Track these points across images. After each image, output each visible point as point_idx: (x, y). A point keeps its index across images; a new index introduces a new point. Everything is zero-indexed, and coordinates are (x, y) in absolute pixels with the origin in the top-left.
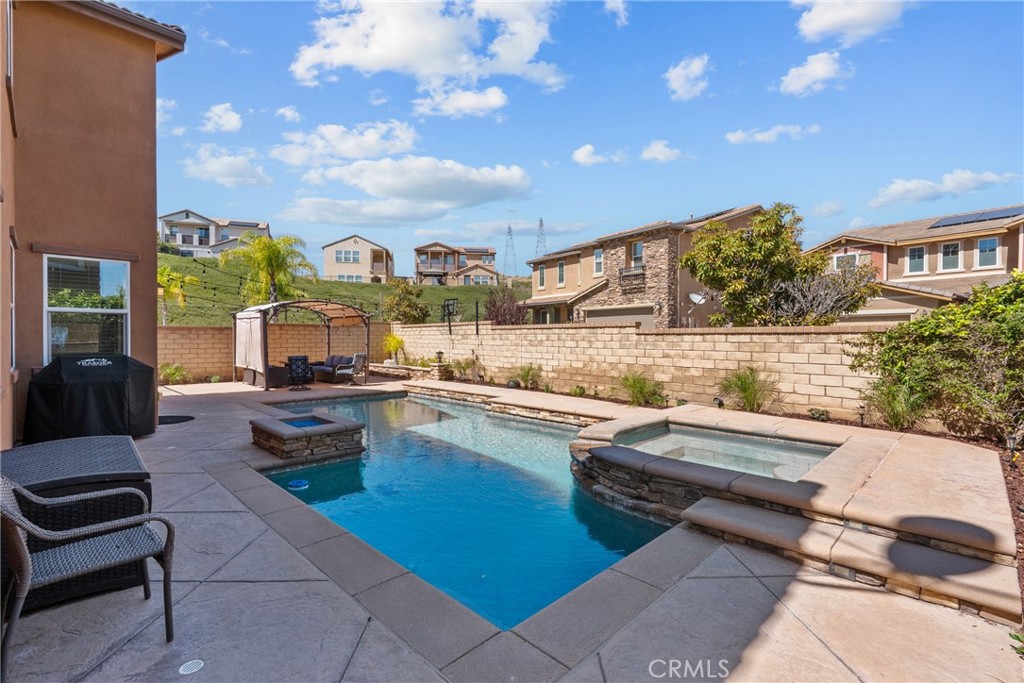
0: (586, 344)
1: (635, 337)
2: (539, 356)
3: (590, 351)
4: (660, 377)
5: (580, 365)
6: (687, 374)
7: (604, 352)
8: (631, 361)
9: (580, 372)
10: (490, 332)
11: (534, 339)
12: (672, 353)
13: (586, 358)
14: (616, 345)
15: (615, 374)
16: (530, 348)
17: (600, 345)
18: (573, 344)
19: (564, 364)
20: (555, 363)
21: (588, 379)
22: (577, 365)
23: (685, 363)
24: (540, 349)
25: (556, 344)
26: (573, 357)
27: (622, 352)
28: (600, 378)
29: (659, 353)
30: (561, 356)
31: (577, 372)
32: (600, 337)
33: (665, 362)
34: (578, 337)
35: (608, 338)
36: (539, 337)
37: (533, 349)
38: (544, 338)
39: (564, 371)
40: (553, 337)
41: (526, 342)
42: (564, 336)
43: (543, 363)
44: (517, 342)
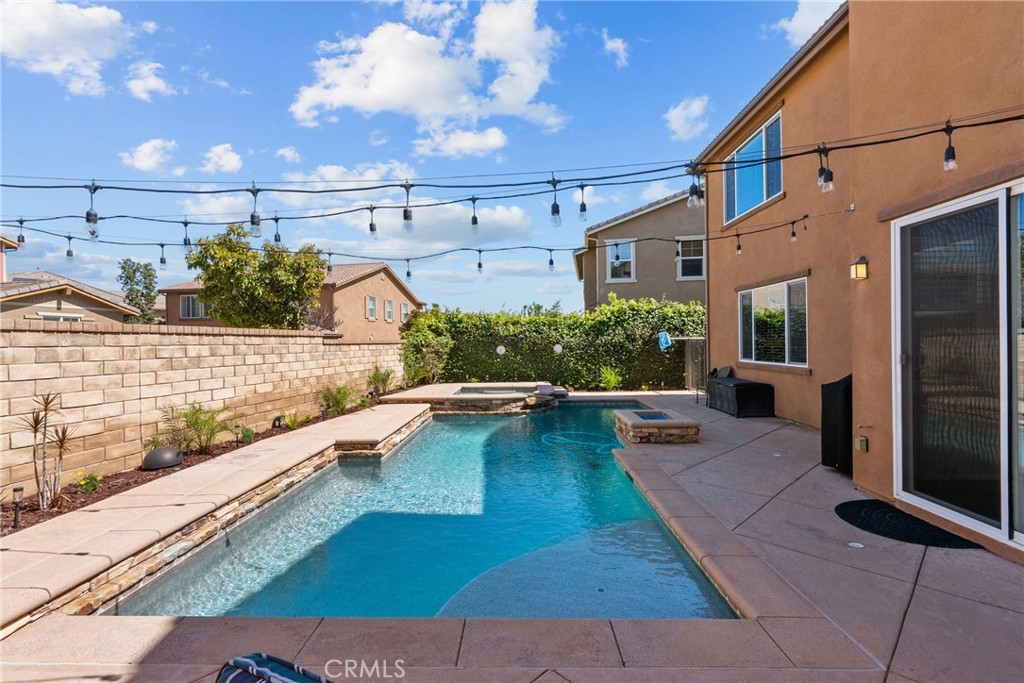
0: (274, 358)
1: (322, 348)
2: (194, 386)
3: (281, 367)
4: (340, 383)
5: (268, 388)
6: (353, 377)
7: (296, 366)
8: (319, 372)
9: (269, 397)
11: (178, 354)
12: (345, 360)
13: (275, 377)
14: (306, 356)
15: (307, 390)
16: (165, 375)
17: (290, 357)
18: (258, 359)
19: (244, 391)
20: (228, 393)
21: (278, 404)
22: (261, 389)
23: (351, 369)
24: (194, 373)
25: (229, 360)
26: (258, 379)
27: (312, 364)
28: (291, 400)
29: (337, 362)
30: (239, 380)
31: (266, 398)
32: (291, 348)
33: (341, 369)
34: (265, 349)
35: (299, 349)
36: (193, 351)
37: (179, 375)
38: (205, 351)
39: (245, 402)
40: (224, 350)
41: (156, 363)
42: (243, 348)
43: (203, 399)
44: (123, 364)
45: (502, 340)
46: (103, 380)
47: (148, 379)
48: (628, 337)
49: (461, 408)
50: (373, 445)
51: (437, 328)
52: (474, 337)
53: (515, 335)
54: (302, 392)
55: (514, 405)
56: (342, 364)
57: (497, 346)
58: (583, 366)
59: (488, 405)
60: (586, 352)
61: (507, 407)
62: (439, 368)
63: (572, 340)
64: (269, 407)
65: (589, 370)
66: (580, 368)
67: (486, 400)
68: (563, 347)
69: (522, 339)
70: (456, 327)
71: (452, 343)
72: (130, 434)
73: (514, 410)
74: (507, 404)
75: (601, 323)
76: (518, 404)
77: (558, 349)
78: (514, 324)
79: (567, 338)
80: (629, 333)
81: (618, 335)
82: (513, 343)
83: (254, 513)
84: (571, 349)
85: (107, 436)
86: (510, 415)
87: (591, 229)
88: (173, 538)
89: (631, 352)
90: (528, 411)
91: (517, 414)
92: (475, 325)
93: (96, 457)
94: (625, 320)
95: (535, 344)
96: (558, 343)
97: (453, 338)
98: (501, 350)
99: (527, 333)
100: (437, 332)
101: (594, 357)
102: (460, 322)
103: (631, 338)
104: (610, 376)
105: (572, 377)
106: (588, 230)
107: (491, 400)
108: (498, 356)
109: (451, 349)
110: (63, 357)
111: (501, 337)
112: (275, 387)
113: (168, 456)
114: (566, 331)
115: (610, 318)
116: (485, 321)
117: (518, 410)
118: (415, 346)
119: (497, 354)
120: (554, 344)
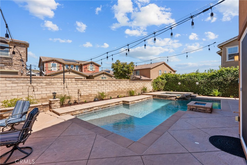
0: (118, 85)
1: (129, 83)
2: (102, 89)
3: (119, 86)
4: (134, 90)
5: (117, 90)
6: (137, 89)
7: (123, 86)
8: (128, 88)
9: (117, 92)
10: (75, 82)
11: (100, 84)
12: (135, 85)
13: (118, 88)
14: (125, 84)
15: (125, 91)
16: (98, 87)
17: (122, 85)
18: (114, 85)
19: (111, 90)
20: (109, 90)
21: (119, 93)
22: (115, 90)
23: (137, 87)
24: (102, 87)
25: (109, 85)
26: (114, 88)
27: (127, 86)
28: (122, 92)
29: (133, 85)
30: (111, 88)
31: (116, 92)
32: (122, 83)
33: (134, 87)
34: (116, 83)
35: (123, 83)
36: (102, 83)
37: (100, 87)
38: (104, 83)
39: (112, 92)
40: (108, 83)
41: (96, 85)
42: (111, 83)
43: (104, 91)
44: (91, 85)
45: (180, 81)
46: (89, 87)
47: (95, 87)
48: (224, 80)
49: (159, 97)
50: (128, 102)
51: (163, 78)
52: (172, 80)
53: (183, 79)
54: (124, 91)
55: (173, 98)
56: (134, 86)
57: (178, 82)
58: (206, 89)
59: (166, 97)
60: (207, 84)
61: (171, 98)
62: (163, 88)
63: (202, 81)
64: (117, 93)
65: (208, 90)
66: (205, 89)
67: (165, 96)
68: (199, 83)
69: (185, 80)
70: (167, 78)
71: (166, 81)
72: (93, 96)
73: (173, 99)
74: (171, 97)
75: (213, 75)
76: (174, 97)
77: (197, 83)
78: (183, 76)
79: (200, 80)
80: (225, 78)
81: (221, 79)
82: (183, 81)
83: (100, 109)
84: (202, 83)
85: (89, 96)
86: (171, 100)
87: (220, 45)
88: (86, 110)
89: (226, 85)
90: (177, 99)
91: (173, 100)
92: (172, 77)
93: (88, 98)
94: (223, 74)
95: (189, 82)
96: (197, 82)
97: (166, 80)
98: (179, 83)
99: (187, 79)
100: (163, 79)
101: (210, 86)
102: (168, 76)
103: (226, 80)
104: (216, 92)
105: (202, 92)
106: (218, 45)
107: (167, 96)
108: (178, 85)
109: (166, 83)
110: (84, 84)
111: (179, 80)
112: (118, 90)
113: (97, 99)
114: (200, 78)
115: (217, 74)
116: (175, 76)
117: (174, 99)
118: (156, 82)
119: (178, 84)
120: (196, 82)
